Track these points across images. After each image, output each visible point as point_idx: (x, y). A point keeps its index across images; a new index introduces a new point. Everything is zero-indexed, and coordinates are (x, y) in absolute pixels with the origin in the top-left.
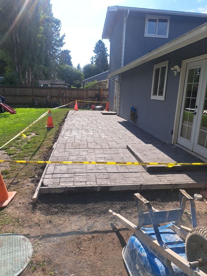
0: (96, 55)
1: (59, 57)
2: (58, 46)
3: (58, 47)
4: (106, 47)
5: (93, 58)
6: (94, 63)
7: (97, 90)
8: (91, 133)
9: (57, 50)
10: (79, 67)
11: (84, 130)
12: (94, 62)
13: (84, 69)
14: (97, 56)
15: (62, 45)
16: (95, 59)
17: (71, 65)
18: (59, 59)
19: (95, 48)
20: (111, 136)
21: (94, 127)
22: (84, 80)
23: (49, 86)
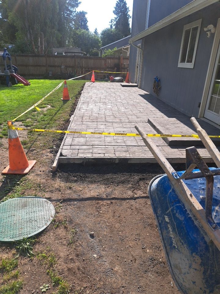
0: (116, 16)
1: (74, 20)
2: (73, 6)
3: (73, 8)
4: (127, 7)
5: (113, 21)
6: (114, 27)
7: (117, 58)
8: (109, 107)
9: (71, 12)
10: (96, 32)
11: (102, 103)
12: (114, 25)
13: (102, 34)
14: (117, 18)
15: (77, 5)
16: (115, 23)
17: (88, 29)
18: (73, 23)
19: (116, 8)
20: (131, 109)
21: (112, 100)
22: (101, 48)
23: (63, 54)
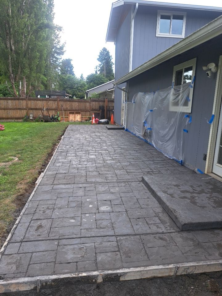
1: (60, 66)
3: (59, 55)
4: (110, 55)
5: (97, 67)
7: (101, 101)
8: (93, 157)
9: (57, 59)
10: (82, 77)
11: (84, 152)
12: (99, 71)
13: (88, 79)
14: (101, 64)
15: (62, 53)
17: (73, 75)
19: (99, 56)
22: (87, 91)
23: (47, 97)
